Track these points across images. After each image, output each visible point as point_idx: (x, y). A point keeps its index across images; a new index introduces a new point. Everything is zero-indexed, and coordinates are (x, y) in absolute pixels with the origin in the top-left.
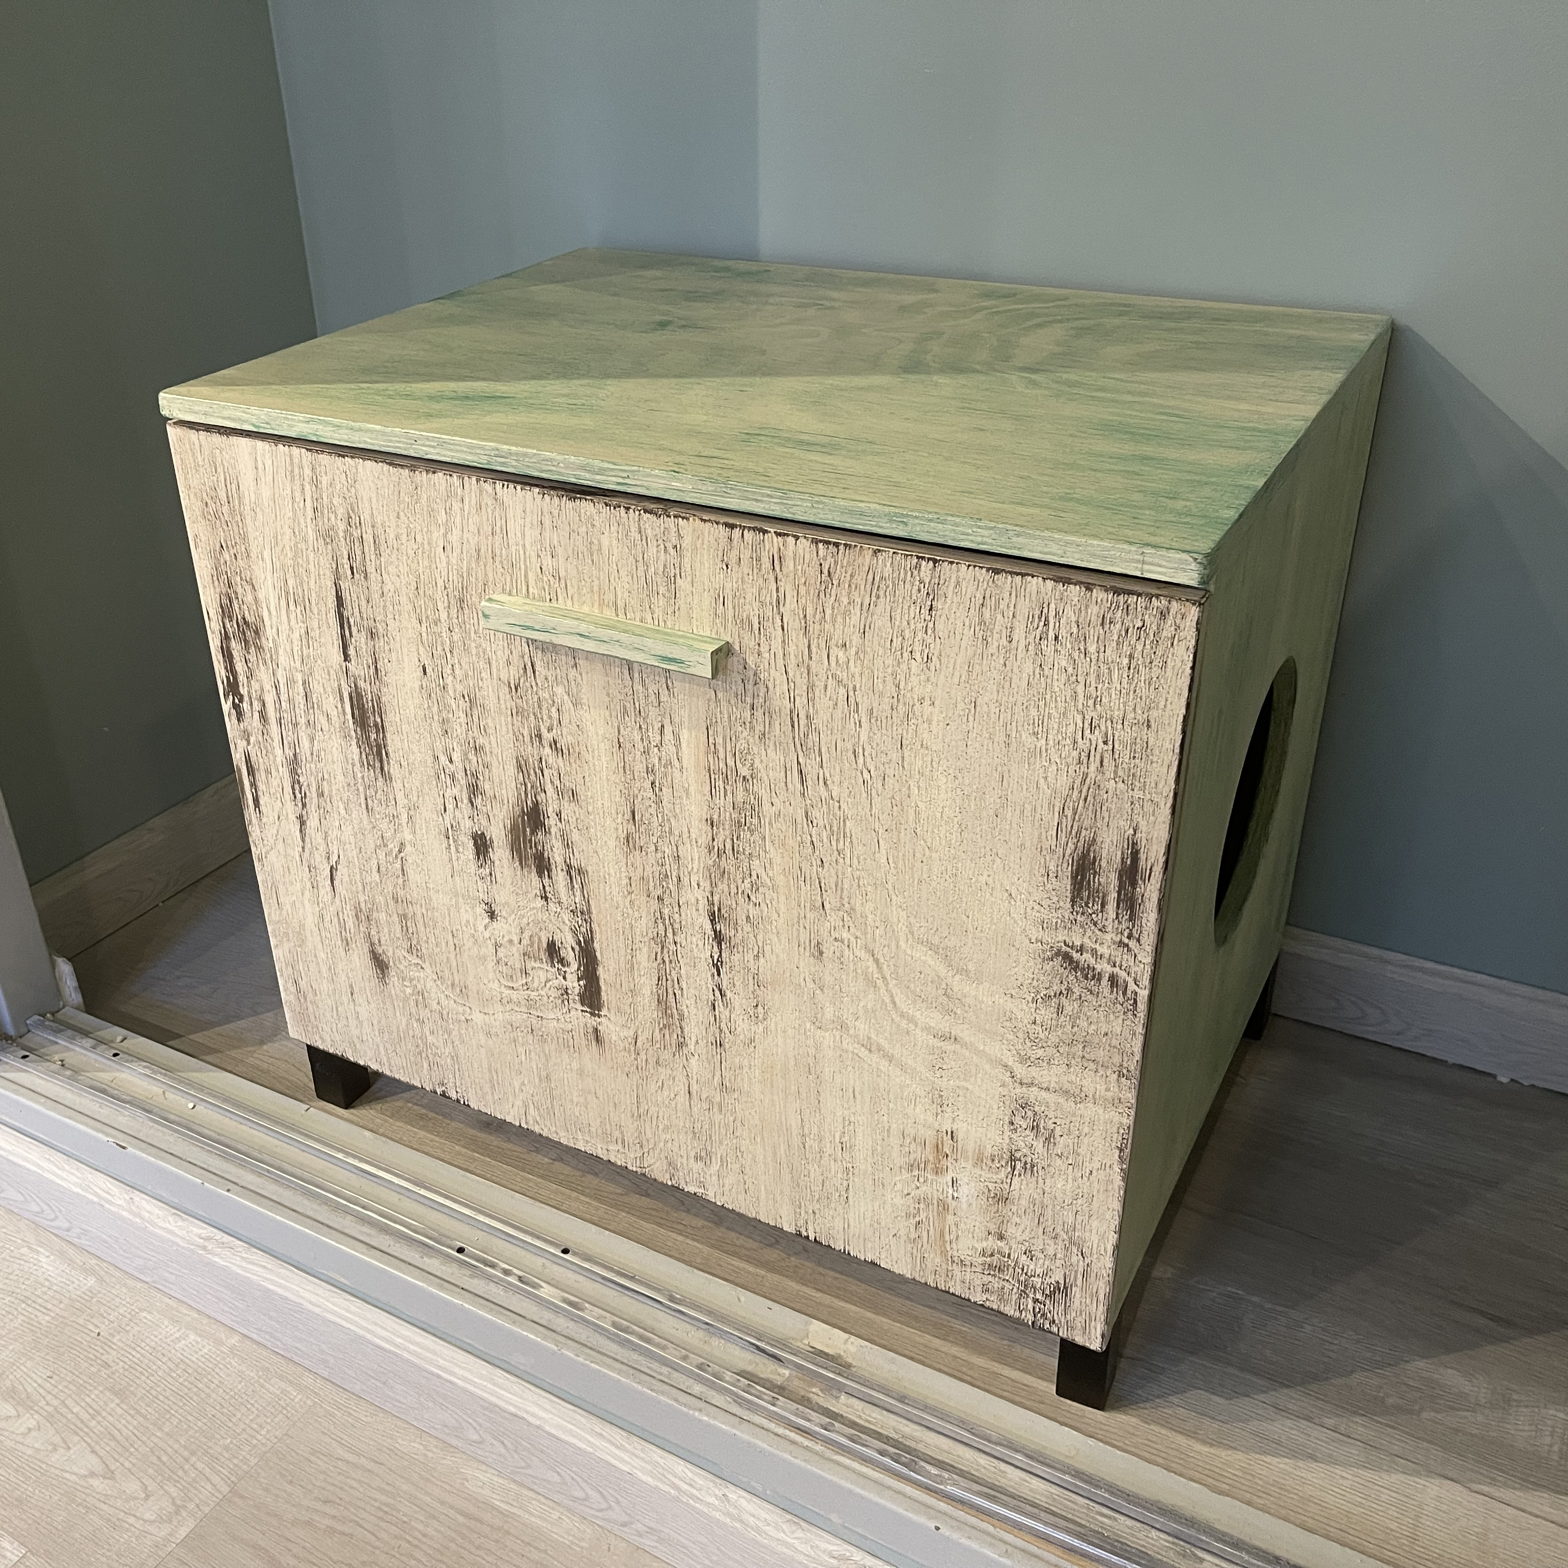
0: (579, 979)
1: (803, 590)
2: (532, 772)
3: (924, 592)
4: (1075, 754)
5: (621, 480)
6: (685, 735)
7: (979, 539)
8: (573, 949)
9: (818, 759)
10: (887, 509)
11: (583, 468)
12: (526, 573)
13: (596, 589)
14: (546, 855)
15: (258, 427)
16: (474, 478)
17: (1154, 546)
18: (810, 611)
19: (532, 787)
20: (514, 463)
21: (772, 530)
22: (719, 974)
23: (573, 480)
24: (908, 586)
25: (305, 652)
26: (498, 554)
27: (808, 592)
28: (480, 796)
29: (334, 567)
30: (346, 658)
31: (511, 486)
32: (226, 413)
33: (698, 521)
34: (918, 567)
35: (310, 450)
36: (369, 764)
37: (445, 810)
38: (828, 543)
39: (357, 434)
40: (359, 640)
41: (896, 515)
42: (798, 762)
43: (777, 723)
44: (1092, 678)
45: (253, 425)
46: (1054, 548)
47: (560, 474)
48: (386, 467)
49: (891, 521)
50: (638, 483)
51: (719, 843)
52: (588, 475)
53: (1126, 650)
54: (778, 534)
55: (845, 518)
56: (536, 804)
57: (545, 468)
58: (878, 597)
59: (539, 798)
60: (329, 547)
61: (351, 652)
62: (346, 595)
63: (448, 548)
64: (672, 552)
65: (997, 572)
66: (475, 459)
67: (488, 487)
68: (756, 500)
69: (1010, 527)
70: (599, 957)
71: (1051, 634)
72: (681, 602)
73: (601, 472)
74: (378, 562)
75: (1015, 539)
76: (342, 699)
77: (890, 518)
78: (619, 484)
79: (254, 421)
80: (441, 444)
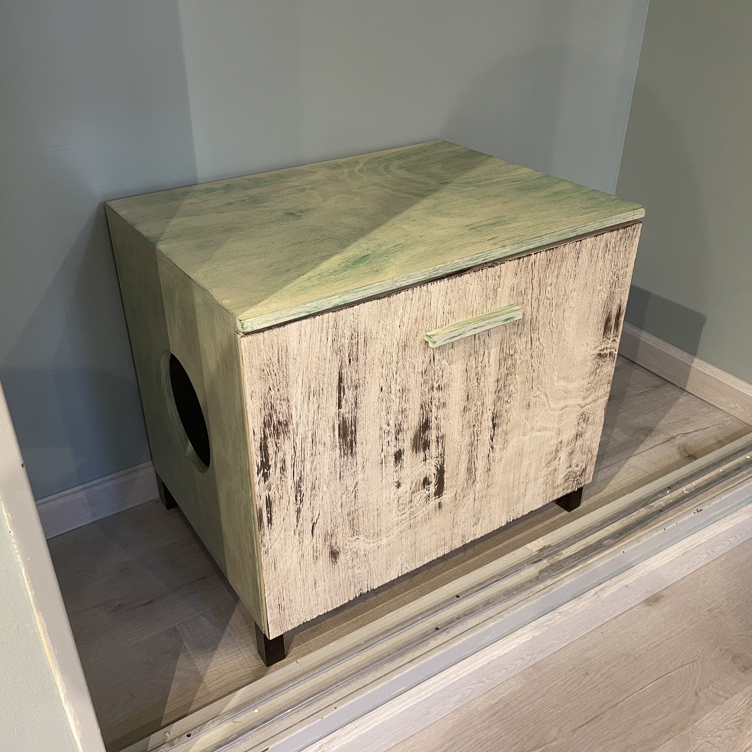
0: (435, 486)
1: (540, 271)
2: (427, 406)
3: (576, 253)
4: (609, 286)
5: (483, 259)
6: (492, 351)
7: (595, 227)
8: (434, 474)
9: (538, 332)
10: (571, 229)
11: (471, 260)
12: (437, 317)
13: (466, 309)
14: (428, 440)
15: (311, 311)
16: (419, 287)
17: (636, 209)
18: (542, 278)
19: (426, 413)
20: (442, 271)
21: (533, 253)
22: (492, 441)
23: (465, 267)
24: (572, 253)
25: (315, 418)
26: (425, 315)
27: (542, 271)
28: (401, 433)
29: (340, 364)
30: (340, 407)
31: (435, 282)
32: (290, 313)
33: (508, 262)
34: (576, 245)
35: (335, 311)
36: (344, 454)
37: (382, 451)
38: (550, 249)
39: (367, 291)
40: (349, 394)
41: (574, 230)
42: (531, 337)
43: (526, 326)
44: (616, 259)
45: (307, 312)
46: (614, 221)
47: (461, 267)
48: (376, 301)
50: (491, 256)
51: (499, 387)
52: (471, 262)
53: (625, 245)
54: (535, 254)
56: (427, 421)
57: (454, 267)
58: (563, 261)
59: (429, 416)
60: (339, 355)
61: (343, 402)
62: (344, 376)
63: (402, 325)
64: (497, 279)
65: (596, 236)
66: (424, 277)
67: (424, 288)
68: (532, 244)
69: (603, 219)
70: (445, 469)
71: (608, 250)
72: (498, 297)
73: (477, 258)
74: (365, 350)
75: (604, 222)
76: (334, 430)
77: (572, 231)
78: (483, 260)
79: (308, 309)
80: (409, 277)
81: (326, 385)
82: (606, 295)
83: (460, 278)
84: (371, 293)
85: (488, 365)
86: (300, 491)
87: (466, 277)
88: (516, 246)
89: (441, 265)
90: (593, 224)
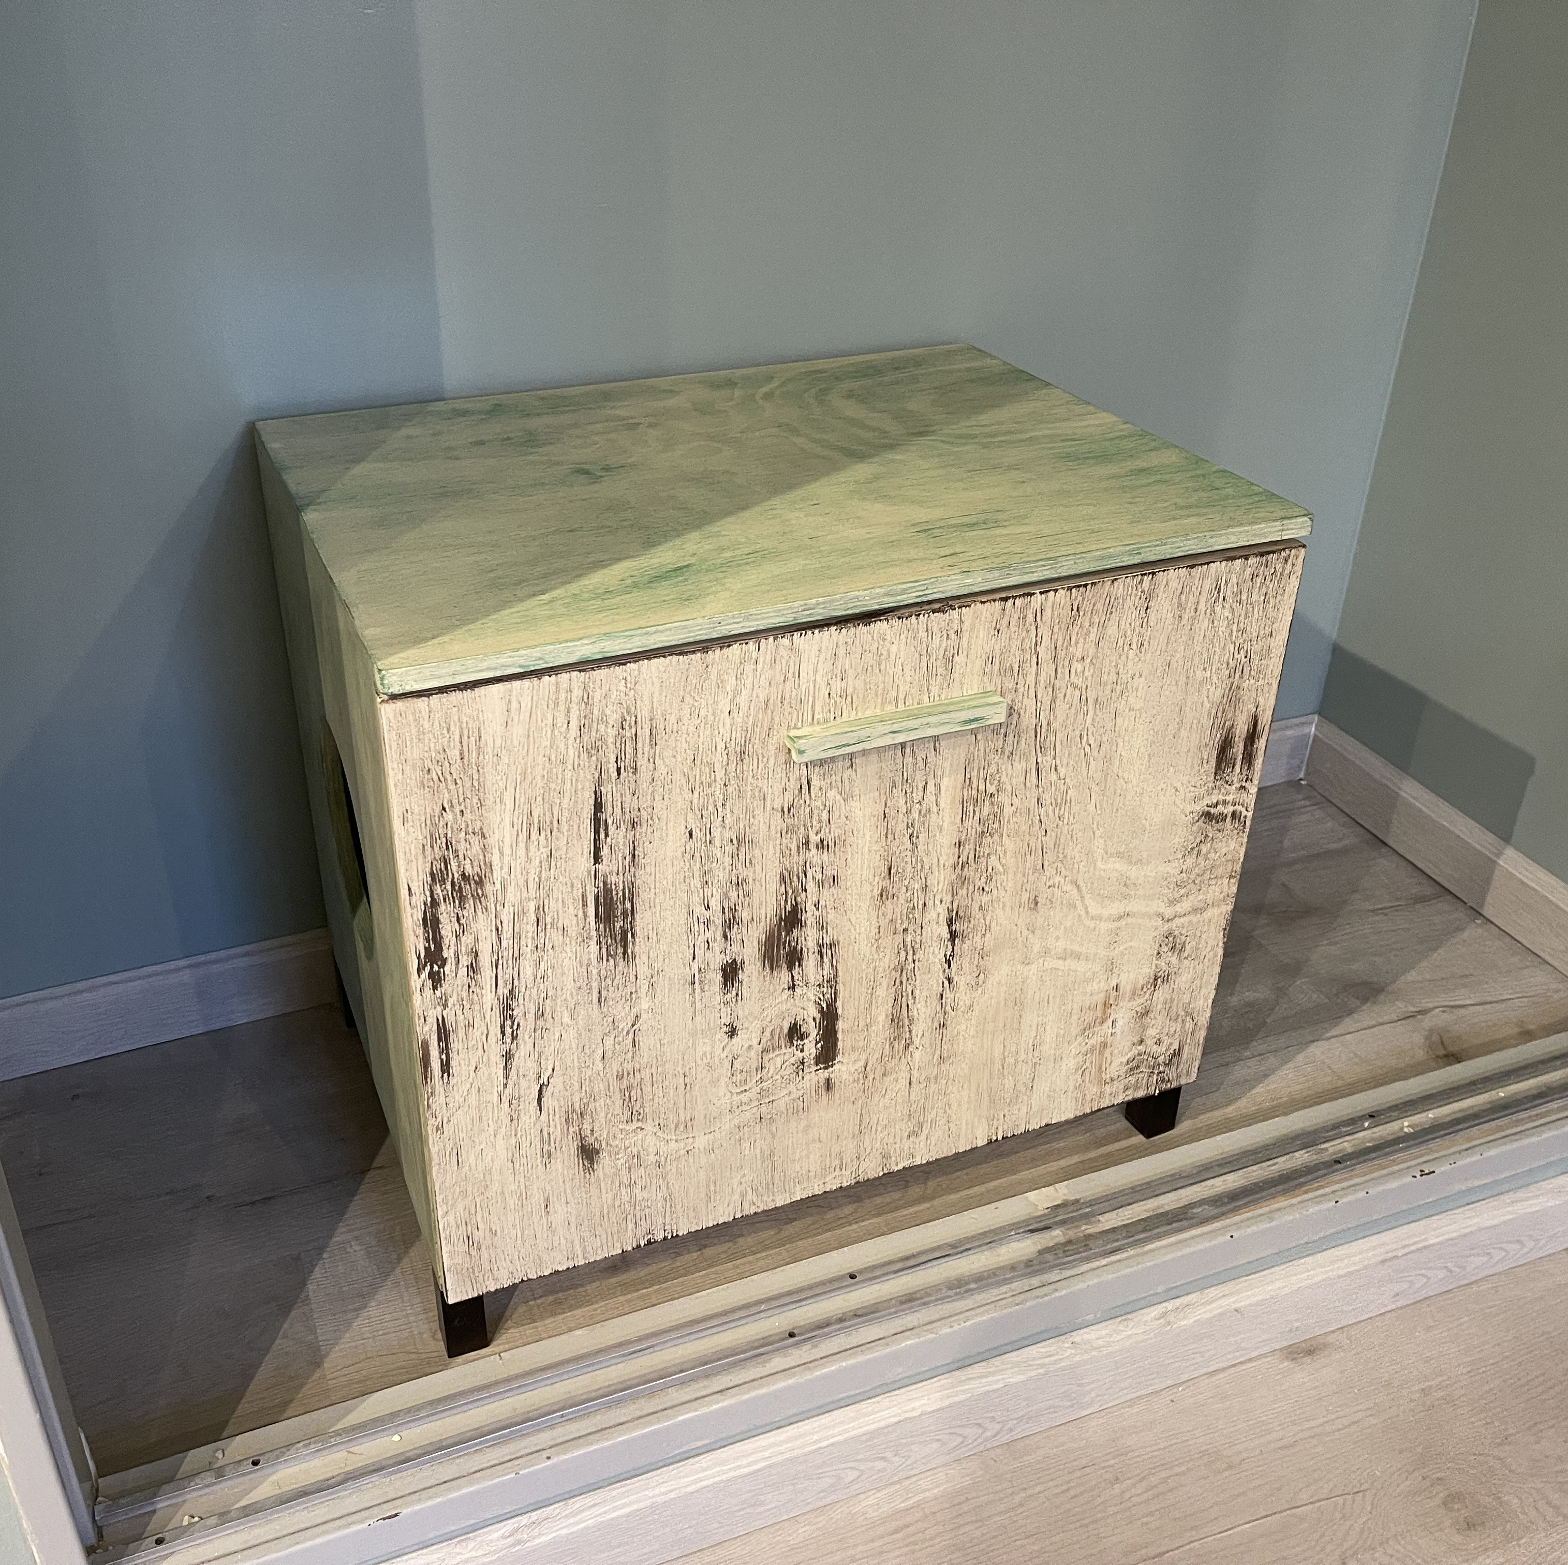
1: (1056, 629)
2: (795, 879)
3: (1143, 597)
4: (1228, 672)
7: (1187, 548)
9: (1053, 753)
10: (1128, 548)
14: (799, 947)
15: (528, 666)
16: (771, 638)
18: (1059, 643)
19: (793, 892)
20: (822, 611)
21: (1037, 592)
22: (949, 967)
23: (877, 607)
24: (1133, 598)
27: (1060, 629)
28: (736, 926)
29: (597, 775)
30: (597, 859)
31: (809, 632)
33: (978, 604)
34: (1141, 581)
35: (584, 670)
36: (609, 955)
37: (694, 958)
38: (1079, 586)
40: (618, 837)
41: (1134, 550)
42: (1037, 763)
43: (1023, 740)
44: (1242, 618)
45: (520, 666)
46: (1233, 539)
48: (675, 658)
49: (1130, 555)
50: (935, 590)
52: (891, 599)
53: (1264, 590)
54: (1041, 593)
55: (1097, 564)
56: (795, 908)
57: (851, 605)
58: (1111, 613)
59: (799, 899)
60: (594, 758)
61: (605, 852)
62: (607, 799)
63: (735, 710)
64: (953, 636)
65: (1192, 567)
66: (782, 619)
67: (785, 641)
68: (1032, 572)
69: (1206, 534)
71: (1221, 598)
72: (956, 675)
75: (1210, 540)
76: (585, 904)
77: (1130, 553)
78: (917, 597)
79: (522, 662)
80: (747, 618)
81: (566, 814)
82: (1219, 693)
83: (865, 629)
84: (663, 641)
85: (935, 809)
86: (511, 1016)
87: (880, 627)
88: (996, 574)
89: (821, 600)
90: (1182, 541)
